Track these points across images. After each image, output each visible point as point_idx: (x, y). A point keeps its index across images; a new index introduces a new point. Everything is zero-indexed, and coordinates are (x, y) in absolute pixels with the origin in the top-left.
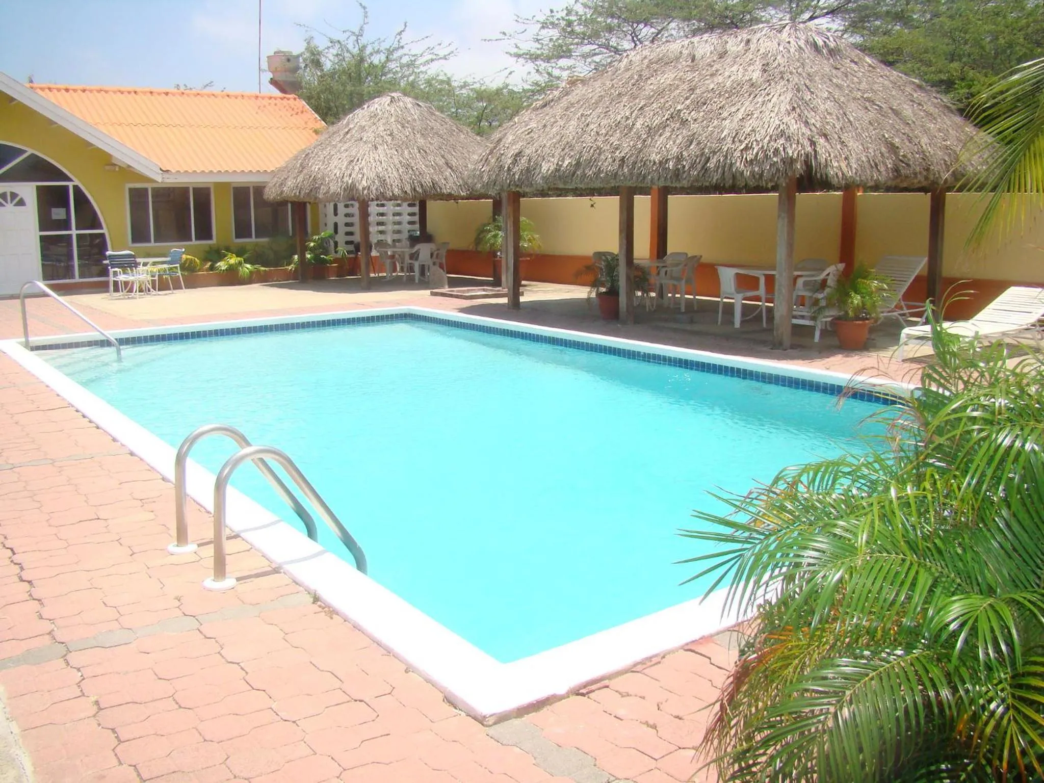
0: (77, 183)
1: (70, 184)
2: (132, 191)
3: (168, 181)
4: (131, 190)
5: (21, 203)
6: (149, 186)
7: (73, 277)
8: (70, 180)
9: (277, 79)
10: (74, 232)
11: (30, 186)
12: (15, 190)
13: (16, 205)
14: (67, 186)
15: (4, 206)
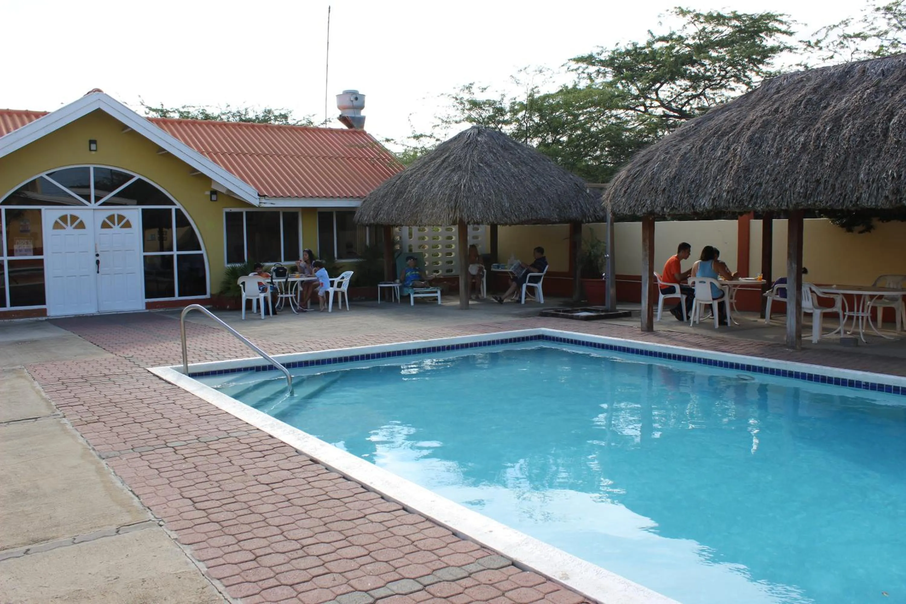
0: (179, 206)
1: (173, 208)
2: (229, 215)
3: (263, 205)
4: (227, 214)
5: (128, 225)
6: (244, 210)
7: (173, 295)
8: (173, 204)
9: (346, 115)
10: (175, 253)
11: (138, 209)
12: (122, 213)
13: (122, 227)
14: (170, 210)
15: (111, 227)
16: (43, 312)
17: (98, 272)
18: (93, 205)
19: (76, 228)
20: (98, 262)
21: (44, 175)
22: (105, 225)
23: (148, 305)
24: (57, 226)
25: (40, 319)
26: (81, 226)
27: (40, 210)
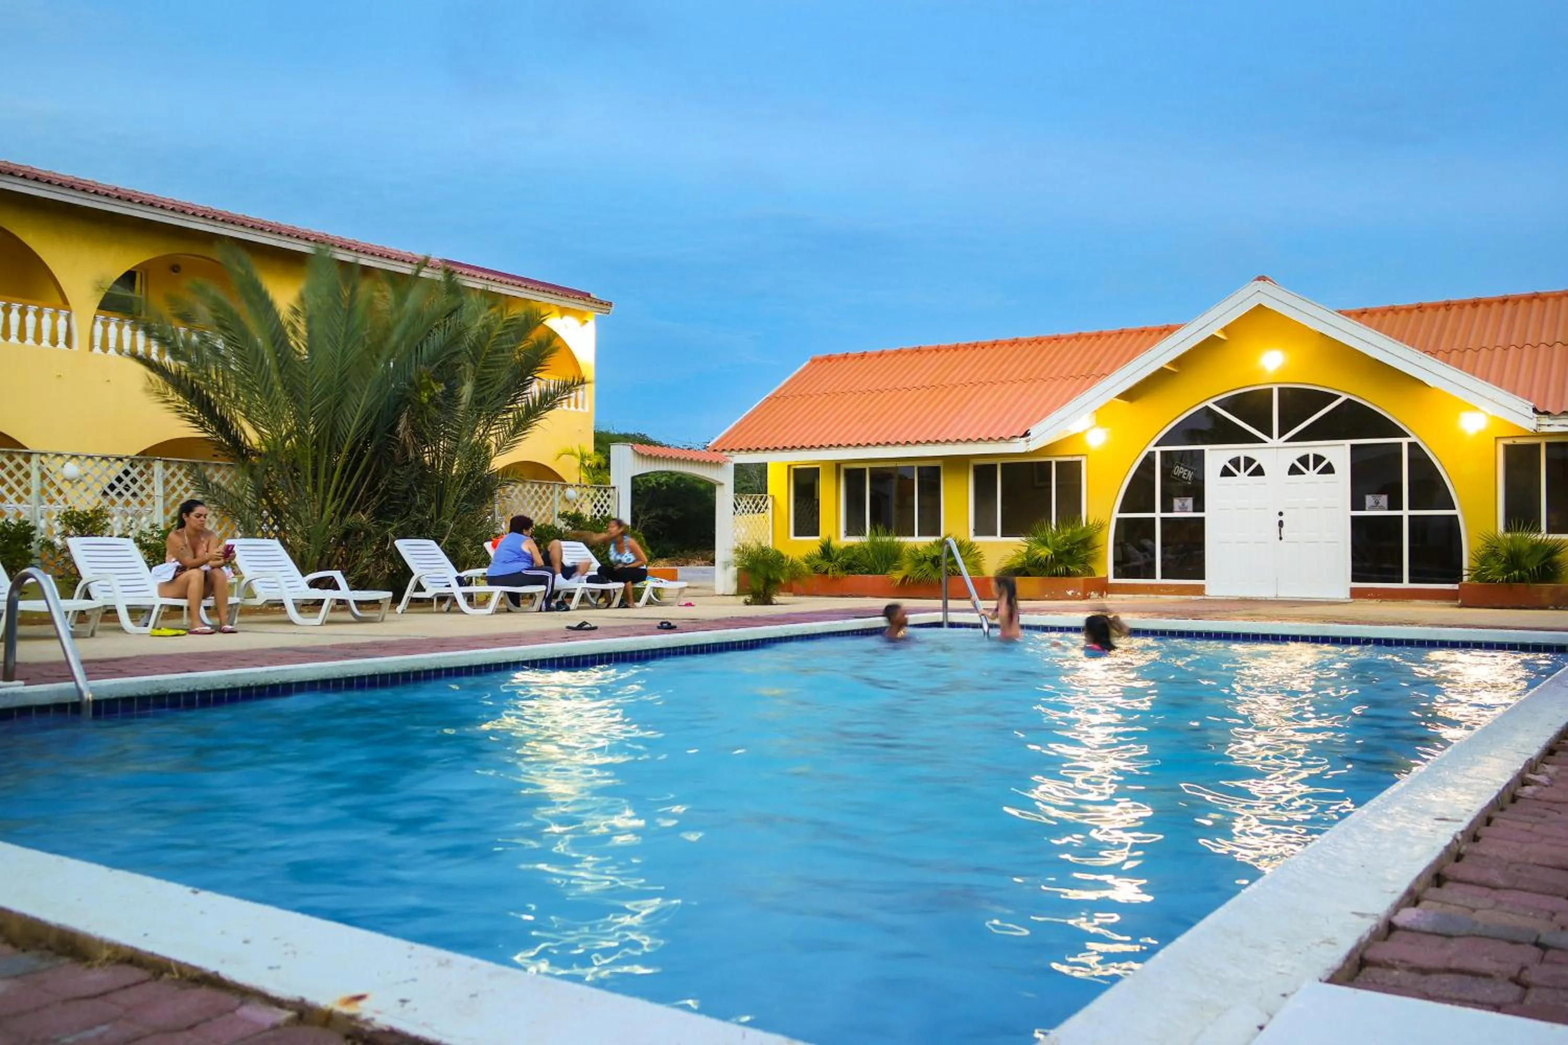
0: (1415, 439)
1: (1405, 441)
2: (1509, 450)
3: (1544, 429)
4: (1506, 449)
5: (1329, 469)
6: (1542, 441)
7: (1401, 581)
8: (1405, 435)
10: (1406, 512)
11: (1343, 445)
12: (1320, 452)
13: (1320, 472)
14: (1400, 444)
15: (1303, 473)
16: (1200, 590)
17: (1281, 538)
18: (1276, 441)
19: (1252, 474)
20: (1281, 524)
21: (1210, 404)
22: (1294, 470)
23: (1355, 593)
24: (1226, 472)
25: (1193, 598)
26: (1259, 471)
27: (1203, 451)
